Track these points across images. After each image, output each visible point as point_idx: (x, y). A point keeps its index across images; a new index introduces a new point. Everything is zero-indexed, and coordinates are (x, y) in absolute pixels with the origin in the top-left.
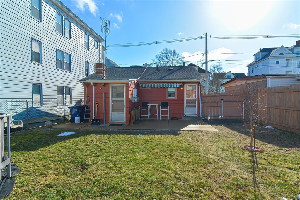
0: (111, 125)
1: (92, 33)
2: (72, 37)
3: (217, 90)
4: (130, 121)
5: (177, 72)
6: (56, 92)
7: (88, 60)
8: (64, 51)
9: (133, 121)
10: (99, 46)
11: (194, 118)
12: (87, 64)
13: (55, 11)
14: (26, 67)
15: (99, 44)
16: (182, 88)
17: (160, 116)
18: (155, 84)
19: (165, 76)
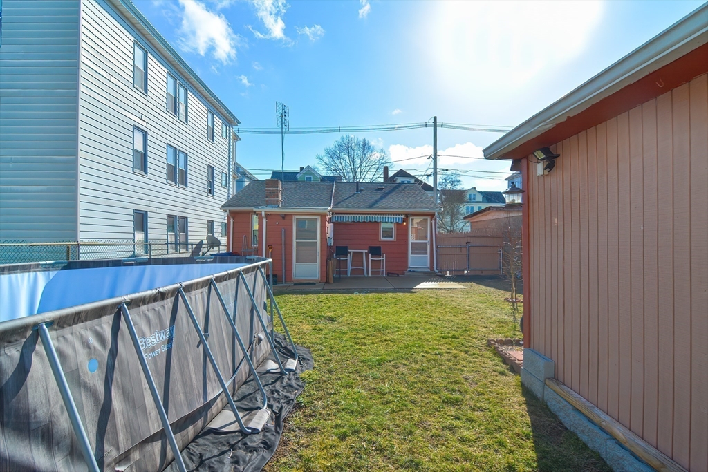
0: (295, 285)
1: (219, 108)
2: (189, 118)
3: (452, 225)
4: (328, 278)
5: (392, 195)
6: (165, 227)
7: (213, 164)
8: (178, 148)
9: (332, 276)
10: (229, 134)
11: (425, 273)
12: (211, 169)
13: (166, 70)
14: (126, 181)
15: (229, 130)
16: (405, 224)
17: (370, 270)
18: (360, 216)
19: (376, 202)
